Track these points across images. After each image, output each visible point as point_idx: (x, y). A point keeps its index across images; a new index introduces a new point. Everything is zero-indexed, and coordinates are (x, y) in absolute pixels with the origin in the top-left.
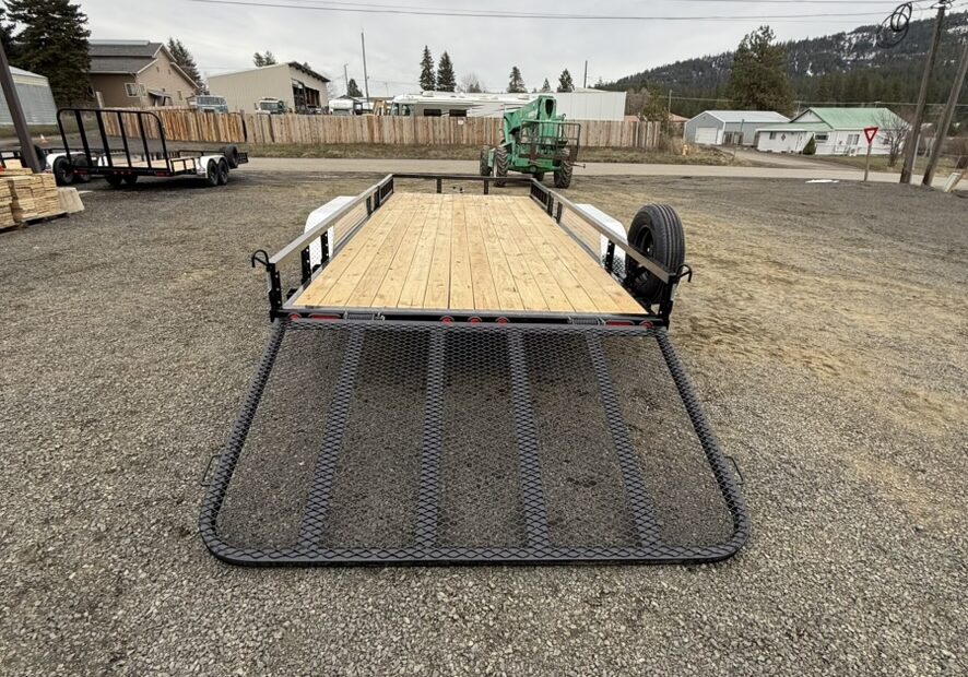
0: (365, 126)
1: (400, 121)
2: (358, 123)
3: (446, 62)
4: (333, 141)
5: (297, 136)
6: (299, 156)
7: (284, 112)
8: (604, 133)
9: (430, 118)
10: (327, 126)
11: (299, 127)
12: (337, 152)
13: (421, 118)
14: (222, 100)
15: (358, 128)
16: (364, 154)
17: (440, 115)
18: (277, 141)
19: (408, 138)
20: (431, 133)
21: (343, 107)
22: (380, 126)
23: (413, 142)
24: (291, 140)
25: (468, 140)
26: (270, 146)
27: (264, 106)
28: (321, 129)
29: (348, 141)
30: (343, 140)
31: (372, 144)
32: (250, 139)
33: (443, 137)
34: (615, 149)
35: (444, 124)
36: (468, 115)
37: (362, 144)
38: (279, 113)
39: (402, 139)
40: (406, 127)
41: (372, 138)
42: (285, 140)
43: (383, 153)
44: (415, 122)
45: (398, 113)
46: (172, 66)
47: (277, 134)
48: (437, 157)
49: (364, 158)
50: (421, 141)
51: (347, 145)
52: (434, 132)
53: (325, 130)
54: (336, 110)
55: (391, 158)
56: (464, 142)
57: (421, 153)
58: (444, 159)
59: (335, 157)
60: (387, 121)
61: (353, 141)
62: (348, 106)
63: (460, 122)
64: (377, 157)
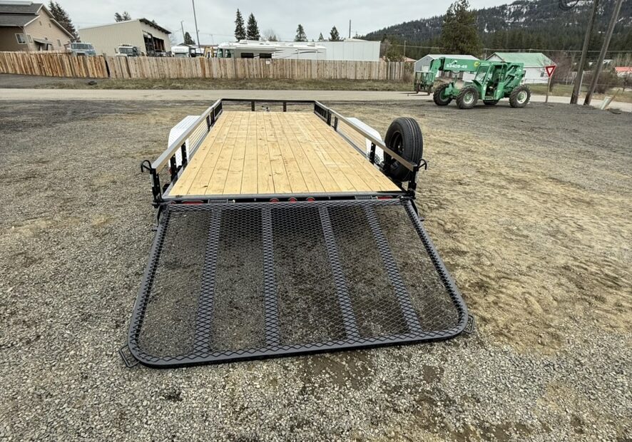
0: (199, 65)
1: (225, 62)
2: (193, 63)
3: (252, 21)
4: (175, 76)
5: (148, 73)
6: (150, 88)
7: (138, 55)
8: (367, 70)
9: (246, 59)
10: (170, 66)
11: (149, 66)
12: (179, 85)
13: (239, 59)
14: (91, 47)
15: (194, 67)
16: (199, 86)
17: (253, 57)
18: (133, 76)
19: (230, 74)
20: (247, 71)
21: (182, 51)
22: (210, 65)
23: (234, 77)
24: (144, 75)
25: (273, 75)
26: (128, 80)
27: (122, 50)
28: (166, 68)
29: (187, 76)
30: (183, 76)
31: (205, 79)
32: (113, 75)
33: (255, 72)
34: (375, 81)
35: (256, 64)
36: (273, 57)
37: (198, 78)
38: (134, 56)
39: (226, 74)
40: (229, 66)
41: (204, 74)
42: (139, 76)
43: (213, 85)
44: (235, 62)
45: (222, 55)
46: (52, 21)
47: (133, 71)
48: (252, 88)
49: (199, 89)
50: (240, 76)
51: (186, 79)
52: (249, 69)
53: (170, 69)
54: (176, 54)
55: (219, 89)
56: (271, 77)
57: (241, 85)
58: (258, 89)
59: (177, 88)
60: (215, 62)
61: (190, 77)
62: (185, 51)
63: (268, 63)
64: (208, 88)
